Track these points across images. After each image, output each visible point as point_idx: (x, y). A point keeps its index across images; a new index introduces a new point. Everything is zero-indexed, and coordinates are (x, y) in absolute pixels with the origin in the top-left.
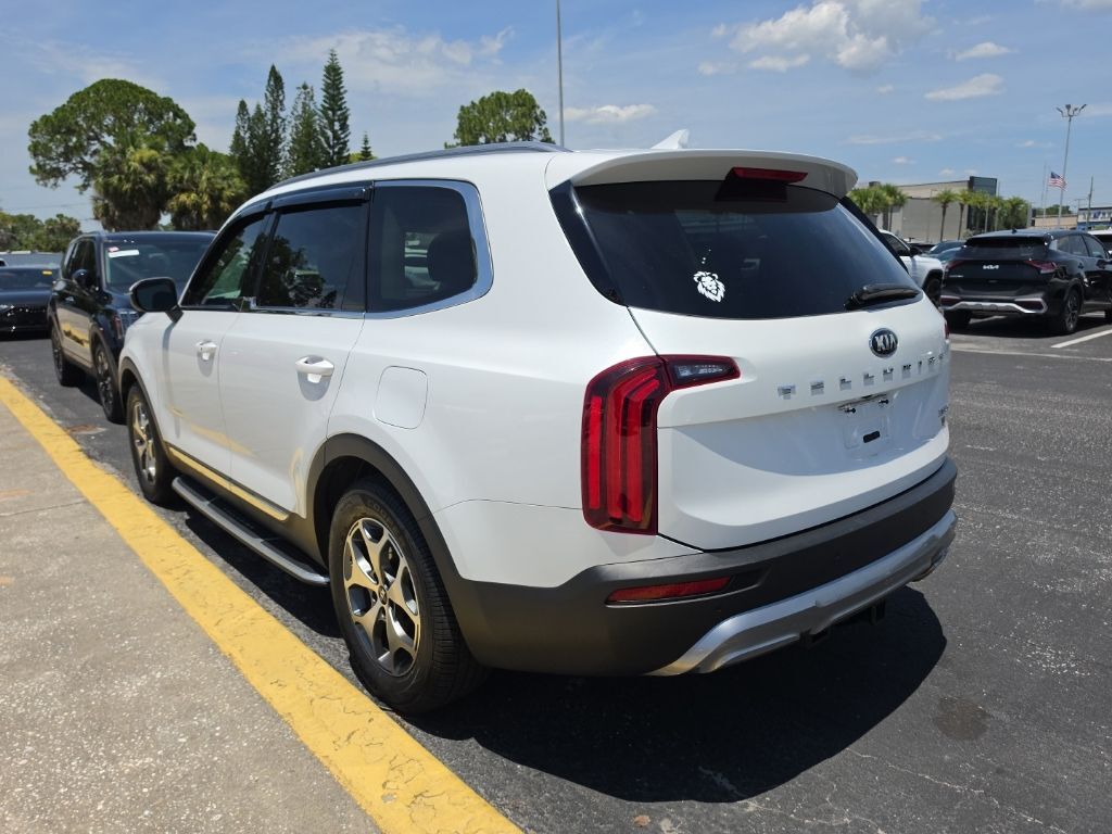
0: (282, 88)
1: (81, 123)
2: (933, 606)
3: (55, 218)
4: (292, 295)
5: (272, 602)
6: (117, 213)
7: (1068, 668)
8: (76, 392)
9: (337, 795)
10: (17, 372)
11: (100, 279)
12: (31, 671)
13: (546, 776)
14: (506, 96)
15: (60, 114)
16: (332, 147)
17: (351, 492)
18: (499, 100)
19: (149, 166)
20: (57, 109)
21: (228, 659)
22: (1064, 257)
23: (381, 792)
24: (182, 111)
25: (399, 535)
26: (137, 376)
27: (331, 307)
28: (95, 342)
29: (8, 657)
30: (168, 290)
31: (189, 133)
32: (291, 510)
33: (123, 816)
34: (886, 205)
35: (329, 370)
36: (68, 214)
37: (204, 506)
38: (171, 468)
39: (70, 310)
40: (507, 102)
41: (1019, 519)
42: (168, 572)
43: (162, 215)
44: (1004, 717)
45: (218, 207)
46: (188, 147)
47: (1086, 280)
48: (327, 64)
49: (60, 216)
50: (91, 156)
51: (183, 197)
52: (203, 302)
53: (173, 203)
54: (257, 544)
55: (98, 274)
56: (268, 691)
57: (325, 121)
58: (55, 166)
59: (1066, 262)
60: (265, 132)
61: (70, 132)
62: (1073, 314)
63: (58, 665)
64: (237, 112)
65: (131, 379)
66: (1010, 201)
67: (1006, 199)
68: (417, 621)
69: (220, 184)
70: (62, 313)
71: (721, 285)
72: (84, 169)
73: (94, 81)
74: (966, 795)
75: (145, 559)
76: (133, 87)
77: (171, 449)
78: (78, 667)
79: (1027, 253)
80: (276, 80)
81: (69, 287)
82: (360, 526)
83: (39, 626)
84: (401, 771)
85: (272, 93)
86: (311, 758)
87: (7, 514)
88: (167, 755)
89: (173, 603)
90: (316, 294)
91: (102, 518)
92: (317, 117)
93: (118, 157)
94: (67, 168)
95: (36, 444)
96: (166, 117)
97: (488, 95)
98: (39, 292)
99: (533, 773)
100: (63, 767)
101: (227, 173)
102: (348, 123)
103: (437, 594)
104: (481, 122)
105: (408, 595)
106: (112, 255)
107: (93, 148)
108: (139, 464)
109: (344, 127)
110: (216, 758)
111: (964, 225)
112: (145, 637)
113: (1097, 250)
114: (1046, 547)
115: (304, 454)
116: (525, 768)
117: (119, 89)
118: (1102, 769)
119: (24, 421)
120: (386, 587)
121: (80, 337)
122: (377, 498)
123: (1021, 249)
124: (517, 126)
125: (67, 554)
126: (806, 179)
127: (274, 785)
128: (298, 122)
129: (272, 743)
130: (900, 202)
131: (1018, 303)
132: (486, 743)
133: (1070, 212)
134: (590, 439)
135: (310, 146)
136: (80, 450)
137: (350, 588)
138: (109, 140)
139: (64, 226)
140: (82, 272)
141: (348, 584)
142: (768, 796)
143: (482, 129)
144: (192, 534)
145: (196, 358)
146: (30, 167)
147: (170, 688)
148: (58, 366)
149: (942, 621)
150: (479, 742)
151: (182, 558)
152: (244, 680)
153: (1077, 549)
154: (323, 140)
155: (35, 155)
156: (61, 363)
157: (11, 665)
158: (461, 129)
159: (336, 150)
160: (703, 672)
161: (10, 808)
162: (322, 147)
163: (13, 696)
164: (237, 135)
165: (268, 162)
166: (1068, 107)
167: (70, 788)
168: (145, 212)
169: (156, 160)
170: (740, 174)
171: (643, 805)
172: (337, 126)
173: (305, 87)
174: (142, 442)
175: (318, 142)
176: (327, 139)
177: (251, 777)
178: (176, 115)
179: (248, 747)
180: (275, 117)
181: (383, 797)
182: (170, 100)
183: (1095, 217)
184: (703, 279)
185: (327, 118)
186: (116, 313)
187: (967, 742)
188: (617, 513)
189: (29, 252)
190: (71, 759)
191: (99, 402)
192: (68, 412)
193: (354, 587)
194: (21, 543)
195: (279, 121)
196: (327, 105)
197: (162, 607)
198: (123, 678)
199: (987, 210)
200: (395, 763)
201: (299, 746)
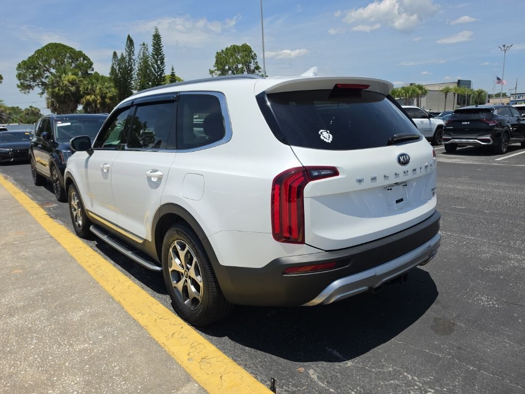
0: (133, 45)
1: (40, 63)
2: (433, 278)
3: (28, 108)
4: (141, 142)
5: (136, 279)
6: (57, 105)
7: (493, 304)
8: (42, 188)
9: (168, 359)
10: (16, 180)
11: (53, 136)
12: (33, 309)
13: (259, 352)
14: (238, 47)
15: (31, 60)
16: (157, 72)
17: (172, 229)
18: (235, 49)
19: (72, 83)
20: (29, 58)
21: (118, 303)
22: (500, 118)
23: (187, 357)
24: (87, 57)
25: (193, 247)
26: (73, 180)
27: (159, 147)
28: (52, 165)
29: (23, 303)
30: (87, 141)
31: (90, 67)
32: (145, 238)
33: (77, 368)
34: (418, 94)
35: (161, 175)
36: (34, 106)
37: (104, 238)
38: (89, 221)
39: (39, 150)
40: (238, 50)
41: (475, 239)
42: (90, 267)
43: (79, 106)
44: (463, 325)
45: (104, 101)
46: (90, 74)
47: (511, 128)
48: (154, 34)
49: (31, 107)
50: (45, 79)
51: (88, 97)
52: (103, 146)
53: (84, 100)
54: (129, 254)
55: (52, 134)
56: (137, 316)
57: (154, 60)
58: (29, 84)
59: (501, 120)
60: (126, 66)
61: (35, 68)
62: (505, 144)
63: (44, 307)
64: (112, 57)
65: (70, 181)
66: (478, 91)
67: (475, 90)
68: (201, 284)
69: (105, 90)
70: (36, 152)
71: (331, 136)
72: (42, 85)
73: (46, 44)
74: (444, 358)
75: (79, 261)
76: (64, 46)
77: (89, 213)
78: (53, 307)
79: (483, 116)
80: (130, 41)
81: (39, 140)
82: (176, 244)
83: (35, 291)
84: (195, 349)
85: (129, 48)
86: (157, 344)
87: (17, 243)
88: (94, 343)
89: (93, 280)
90: (153, 142)
91: (59, 244)
92: (149, 59)
93: (58, 79)
94: (34, 85)
95: (27, 212)
96: (79, 60)
97: (229, 47)
98: (24, 143)
99: (253, 351)
100: (50, 348)
101: (109, 86)
102: (164, 61)
103: (210, 272)
104: (226, 59)
105: (197, 273)
106: (58, 125)
107: (46, 75)
108: (74, 220)
109: (162, 63)
110: (115, 345)
111: (456, 103)
112: (81, 295)
113: (516, 114)
114: (486, 251)
115: (150, 214)
116: (249, 348)
117: (57, 47)
118: (505, 346)
119: (20, 201)
120: (187, 270)
121: (44, 163)
122: (183, 231)
123: (480, 114)
124: (243, 61)
125: (45, 260)
126: (370, 87)
127: (141, 355)
128: (141, 61)
129: (139, 338)
130: (425, 93)
131: (479, 140)
132: (232, 338)
133: (506, 96)
134: (275, 204)
135: (147, 72)
136: (47, 214)
137: (171, 271)
138: (53, 71)
139: (33, 111)
140: (45, 133)
141: (170, 270)
142: (357, 359)
143: (227, 63)
144: (99, 251)
145: (101, 172)
146: (17, 85)
147: (94, 316)
148: (34, 177)
149: (437, 284)
150: (229, 338)
151: (96, 261)
152: (127, 312)
153: (501, 252)
154: (153, 69)
155: (20, 80)
156: (35, 175)
157: (24, 307)
158: (217, 63)
159: (159, 74)
160: (326, 304)
161: (29, 365)
162: (153, 73)
163: (26, 320)
164: (113, 67)
165: (127, 80)
166: (504, 46)
167: (53, 357)
168: (71, 104)
169: (75, 80)
170: (339, 86)
171: (301, 364)
172: (159, 62)
173: (144, 44)
174: (75, 210)
175: (150, 70)
176: (155, 69)
177: (131, 352)
178: (84, 59)
179: (129, 340)
180: (130, 59)
181: (188, 359)
182: (81, 52)
183: (519, 98)
184: (323, 133)
185: (154, 58)
186: (61, 152)
187: (445, 336)
188: (288, 235)
189: (17, 124)
190: (53, 345)
191: (54, 193)
192: (39, 198)
193: (174, 271)
194: (24, 255)
195: (132, 61)
196: (154, 53)
197: (88, 282)
198: (73, 312)
199: (466, 95)
200: (193, 345)
201: (151, 339)
